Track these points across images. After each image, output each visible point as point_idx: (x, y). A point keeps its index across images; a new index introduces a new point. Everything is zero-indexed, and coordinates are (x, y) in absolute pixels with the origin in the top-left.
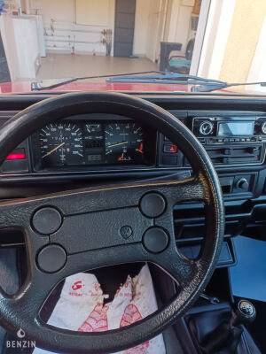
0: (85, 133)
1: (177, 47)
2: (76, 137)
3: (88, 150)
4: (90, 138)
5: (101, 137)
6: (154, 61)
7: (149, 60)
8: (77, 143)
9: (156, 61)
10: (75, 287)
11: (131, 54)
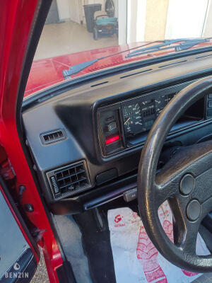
0: (141, 106)
1: (98, 7)
2: (136, 111)
3: (145, 119)
4: (146, 109)
5: (153, 106)
6: (79, 22)
7: (73, 22)
8: (137, 115)
9: (82, 22)
10: (117, 220)
11: (59, 20)
